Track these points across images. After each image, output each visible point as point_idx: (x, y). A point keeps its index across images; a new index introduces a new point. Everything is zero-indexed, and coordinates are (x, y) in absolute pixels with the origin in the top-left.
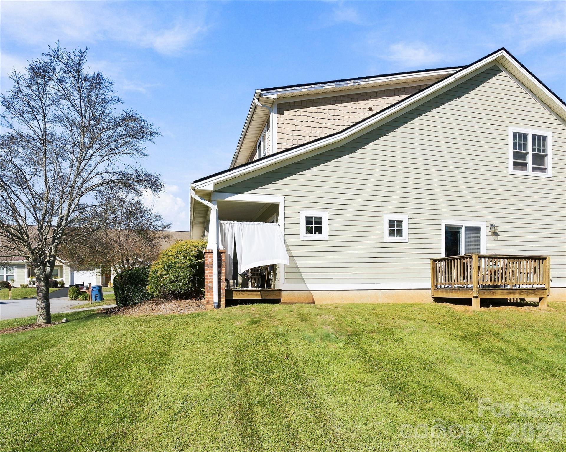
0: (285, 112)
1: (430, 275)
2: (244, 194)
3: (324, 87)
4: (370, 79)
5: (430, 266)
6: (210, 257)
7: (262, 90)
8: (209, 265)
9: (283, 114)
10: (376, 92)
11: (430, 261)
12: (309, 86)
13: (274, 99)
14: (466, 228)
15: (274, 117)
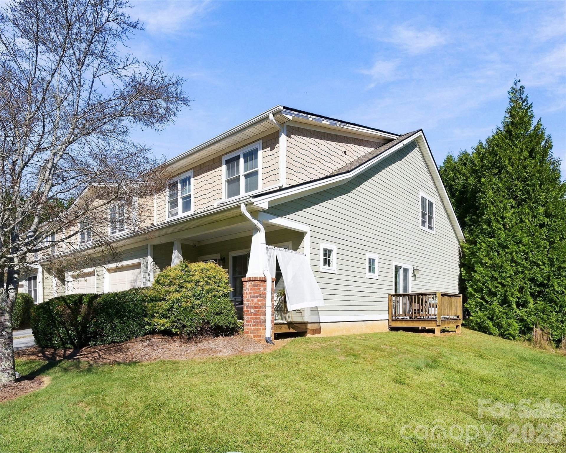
0: (292, 136)
1: (387, 308)
2: (283, 218)
3: (323, 122)
4: (350, 125)
5: (387, 300)
6: (262, 286)
7: (284, 108)
8: (262, 295)
9: (290, 137)
10: (348, 138)
11: (387, 296)
12: (314, 117)
13: (289, 120)
14: (403, 268)
15: (283, 138)
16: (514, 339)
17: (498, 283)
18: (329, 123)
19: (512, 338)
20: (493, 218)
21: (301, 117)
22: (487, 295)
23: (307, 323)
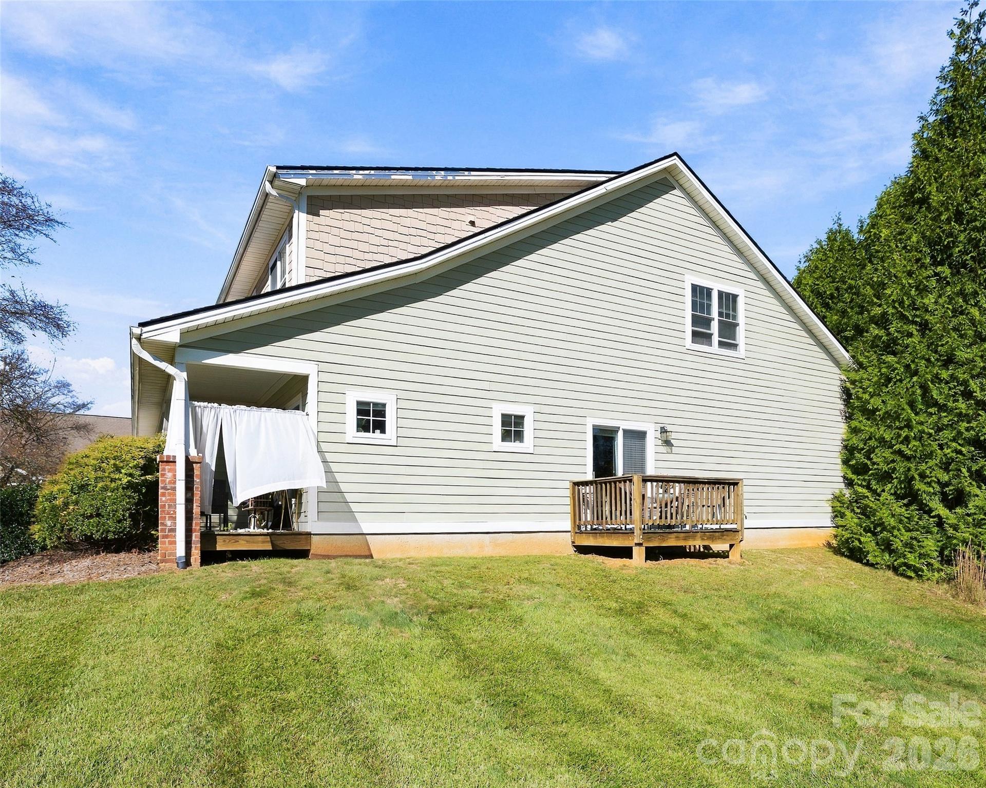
0: (322, 212)
1: (569, 509)
3: (393, 177)
4: (473, 173)
5: (568, 493)
6: (170, 471)
7: (278, 168)
8: (169, 486)
9: (318, 215)
10: (481, 196)
11: (568, 485)
12: (367, 172)
13: (302, 187)
14: (625, 431)
15: (301, 219)
16: (920, 577)
17: (895, 452)
18: (410, 177)
19: (913, 575)
20: (891, 311)
21: (336, 177)
22: (875, 479)
23: (309, 534)
